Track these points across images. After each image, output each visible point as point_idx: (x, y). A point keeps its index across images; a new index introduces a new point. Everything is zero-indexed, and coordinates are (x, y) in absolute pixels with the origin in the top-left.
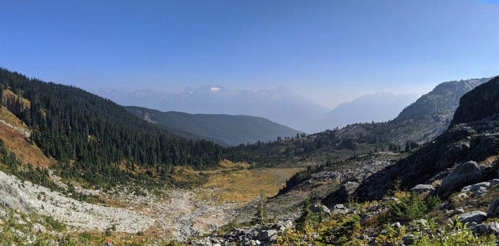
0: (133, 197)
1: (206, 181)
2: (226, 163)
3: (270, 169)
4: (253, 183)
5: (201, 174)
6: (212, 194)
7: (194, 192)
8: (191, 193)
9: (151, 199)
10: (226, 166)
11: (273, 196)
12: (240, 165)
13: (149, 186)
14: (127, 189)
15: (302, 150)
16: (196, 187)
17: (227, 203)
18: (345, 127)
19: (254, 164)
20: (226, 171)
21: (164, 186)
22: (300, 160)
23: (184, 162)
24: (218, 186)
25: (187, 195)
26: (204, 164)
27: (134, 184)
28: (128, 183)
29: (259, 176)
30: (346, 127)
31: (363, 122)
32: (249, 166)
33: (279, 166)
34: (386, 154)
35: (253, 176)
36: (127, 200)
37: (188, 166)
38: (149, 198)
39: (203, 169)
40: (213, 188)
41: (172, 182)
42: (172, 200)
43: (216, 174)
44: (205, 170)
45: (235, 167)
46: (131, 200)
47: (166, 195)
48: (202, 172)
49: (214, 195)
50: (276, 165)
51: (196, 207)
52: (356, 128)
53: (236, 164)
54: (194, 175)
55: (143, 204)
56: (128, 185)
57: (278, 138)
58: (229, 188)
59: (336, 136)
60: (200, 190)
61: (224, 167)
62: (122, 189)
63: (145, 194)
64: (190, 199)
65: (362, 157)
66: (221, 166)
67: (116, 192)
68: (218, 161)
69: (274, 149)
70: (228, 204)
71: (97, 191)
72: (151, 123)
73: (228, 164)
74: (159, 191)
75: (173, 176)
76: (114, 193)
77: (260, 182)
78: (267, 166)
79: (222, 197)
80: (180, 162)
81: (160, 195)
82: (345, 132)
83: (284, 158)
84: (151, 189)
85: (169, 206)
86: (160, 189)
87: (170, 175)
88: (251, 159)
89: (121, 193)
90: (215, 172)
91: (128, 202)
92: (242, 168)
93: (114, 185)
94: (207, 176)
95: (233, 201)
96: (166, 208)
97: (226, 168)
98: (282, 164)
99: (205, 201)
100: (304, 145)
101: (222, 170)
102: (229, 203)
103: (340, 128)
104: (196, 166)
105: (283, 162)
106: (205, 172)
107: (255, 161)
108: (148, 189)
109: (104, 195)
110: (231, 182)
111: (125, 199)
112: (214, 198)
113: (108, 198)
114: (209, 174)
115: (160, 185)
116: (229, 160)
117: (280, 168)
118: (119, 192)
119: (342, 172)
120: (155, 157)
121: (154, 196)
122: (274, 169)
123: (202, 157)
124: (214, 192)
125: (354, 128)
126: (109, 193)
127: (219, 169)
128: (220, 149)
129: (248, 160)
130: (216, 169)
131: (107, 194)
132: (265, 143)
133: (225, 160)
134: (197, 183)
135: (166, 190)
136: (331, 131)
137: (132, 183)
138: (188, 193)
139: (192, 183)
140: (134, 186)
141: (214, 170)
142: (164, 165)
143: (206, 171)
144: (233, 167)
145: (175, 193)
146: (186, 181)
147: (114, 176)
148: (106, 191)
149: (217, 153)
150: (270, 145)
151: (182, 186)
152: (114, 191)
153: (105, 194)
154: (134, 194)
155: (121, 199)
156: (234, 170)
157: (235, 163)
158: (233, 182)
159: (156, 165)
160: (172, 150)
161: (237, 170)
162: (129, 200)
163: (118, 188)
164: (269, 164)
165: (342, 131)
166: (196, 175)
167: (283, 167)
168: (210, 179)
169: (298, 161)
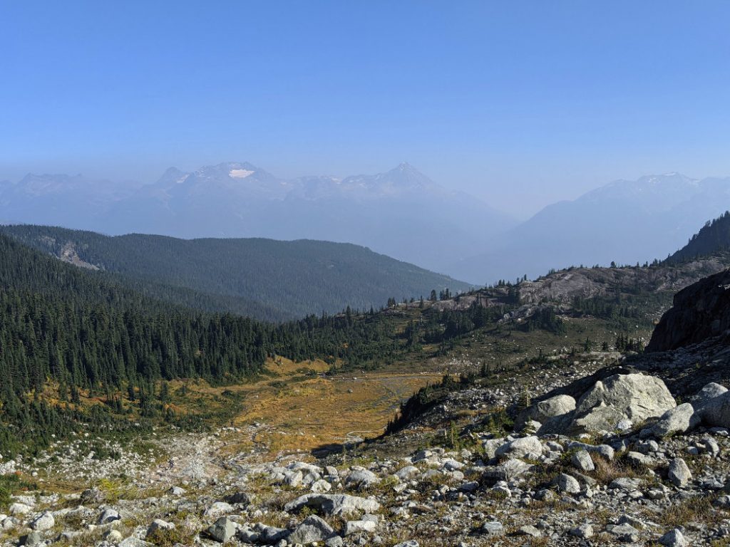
0: (94, 464)
1: (240, 410)
2: (278, 363)
3: (370, 375)
4: (336, 408)
5: (226, 393)
6: (254, 437)
7: (216, 436)
8: (211, 441)
9: (131, 462)
10: (279, 370)
11: (376, 436)
12: (308, 366)
13: (123, 434)
14: (75, 449)
15: (442, 328)
16: (219, 425)
17: (286, 454)
18: (544, 275)
19: (339, 363)
20: (279, 383)
21: (152, 431)
22: (435, 355)
23: (187, 369)
24: (266, 418)
25: (202, 444)
26: (231, 370)
27: (87, 435)
28: (74, 434)
29: (349, 392)
30: (547, 276)
31: (589, 265)
32: (327, 368)
33: (390, 367)
34: (606, 356)
35: (337, 391)
36: (82, 474)
37: (196, 378)
38: (128, 462)
39: (230, 381)
40: (254, 425)
41: (167, 419)
42: (174, 458)
43: (260, 391)
44: (235, 383)
45: (299, 371)
46: (88, 472)
47: (161, 450)
48: (228, 388)
49: (258, 439)
50: (384, 365)
51: (226, 468)
52: (571, 279)
53: (300, 366)
54: (211, 397)
55: (115, 476)
56: (76, 438)
57: (389, 300)
58: (289, 421)
59: (522, 297)
60: (229, 430)
61: (275, 375)
62: (63, 451)
63: (117, 454)
64: (211, 454)
65: (554, 361)
66: (267, 372)
67: (53, 459)
68: (262, 362)
69: (380, 328)
70: (287, 457)
71: (8, 464)
72: (84, 269)
73: (282, 366)
74: (144, 442)
75: (167, 406)
76: (48, 463)
77: (351, 406)
78: (365, 368)
79: (275, 443)
80: (179, 371)
81: (148, 452)
82: (544, 287)
83: (402, 347)
84: (127, 440)
85: (171, 474)
86: (145, 439)
87: (160, 402)
88: (332, 354)
89: (65, 460)
90: (257, 386)
91: (85, 477)
92: (313, 374)
93: (45, 445)
94: (239, 397)
95: (299, 450)
96: (167, 479)
97: (279, 376)
98: (396, 362)
99: (242, 453)
100: (445, 317)
101: (271, 380)
102: (290, 454)
103: (531, 278)
104: (215, 375)
105: (400, 358)
106: (234, 389)
107: (340, 356)
108: (121, 441)
109: (28, 471)
110: (291, 408)
111: (76, 471)
112: (259, 446)
113: (39, 476)
114: (245, 393)
115: (144, 430)
116: (284, 356)
117: (392, 372)
118: (60, 459)
119: (508, 392)
120: (122, 365)
121: (137, 455)
122: (381, 376)
123: (226, 355)
124: (259, 432)
125: (566, 278)
126: (38, 464)
127: (264, 379)
128: (265, 333)
129: (325, 353)
130: (259, 379)
131: (34, 467)
132: (361, 311)
133: (277, 358)
134: (219, 415)
135: (158, 438)
136: (509, 285)
137: (84, 432)
138: (204, 441)
139: (209, 417)
140: (89, 438)
141: (255, 382)
142: (143, 380)
143: (237, 386)
144: (293, 373)
145: (178, 442)
146: (197, 413)
147: (41, 423)
148: (30, 461)
149: (258, 342)
150: (372, 317)
151: (192, 425)
152: (48, 457)
153: (28, 468)
154: (93, 458)
155: (67, 473)
156: (296, 379)
157: (298, 362)
158: (295, 407)
159: (125, 384)
160: (158, 344)
161: (303, 379)
162: (85, 472)
163: (56, 449)
164: (370, 363)
165: (536, 284)
166: (216, 397)
167: (399, 370)
168: (246, 403)
169: (431, 357)
